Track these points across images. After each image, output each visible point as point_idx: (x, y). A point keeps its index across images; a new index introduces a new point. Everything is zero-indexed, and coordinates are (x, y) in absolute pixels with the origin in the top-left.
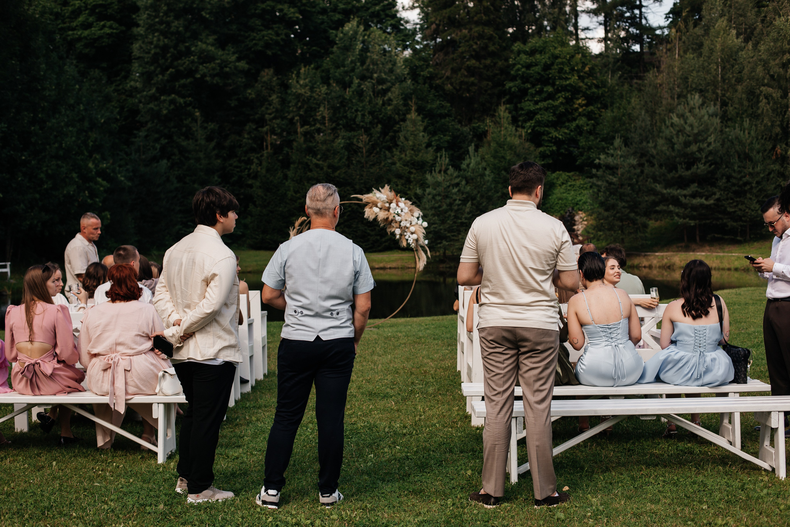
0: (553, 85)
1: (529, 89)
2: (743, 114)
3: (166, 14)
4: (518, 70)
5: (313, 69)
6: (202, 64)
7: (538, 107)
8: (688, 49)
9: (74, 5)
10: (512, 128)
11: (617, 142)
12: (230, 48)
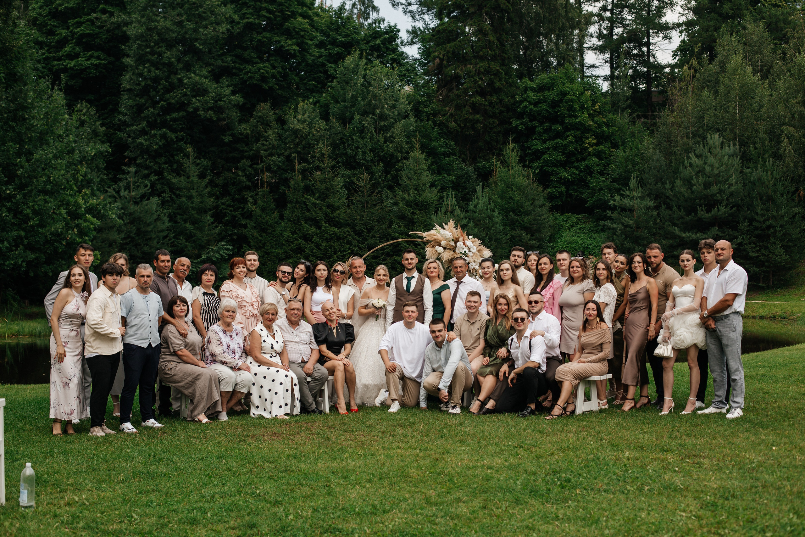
0: (562, 123)
1: (536, 127)
2: (764, 154)
3: (157, 43)
4: (526, 107)
5: (311, 104)
6: (195, 96)
7: (545, 146)
8: (703, 87)
9: (61, 34)
10: (519, 168)
11: (633, 183)
12: (225, 81)
